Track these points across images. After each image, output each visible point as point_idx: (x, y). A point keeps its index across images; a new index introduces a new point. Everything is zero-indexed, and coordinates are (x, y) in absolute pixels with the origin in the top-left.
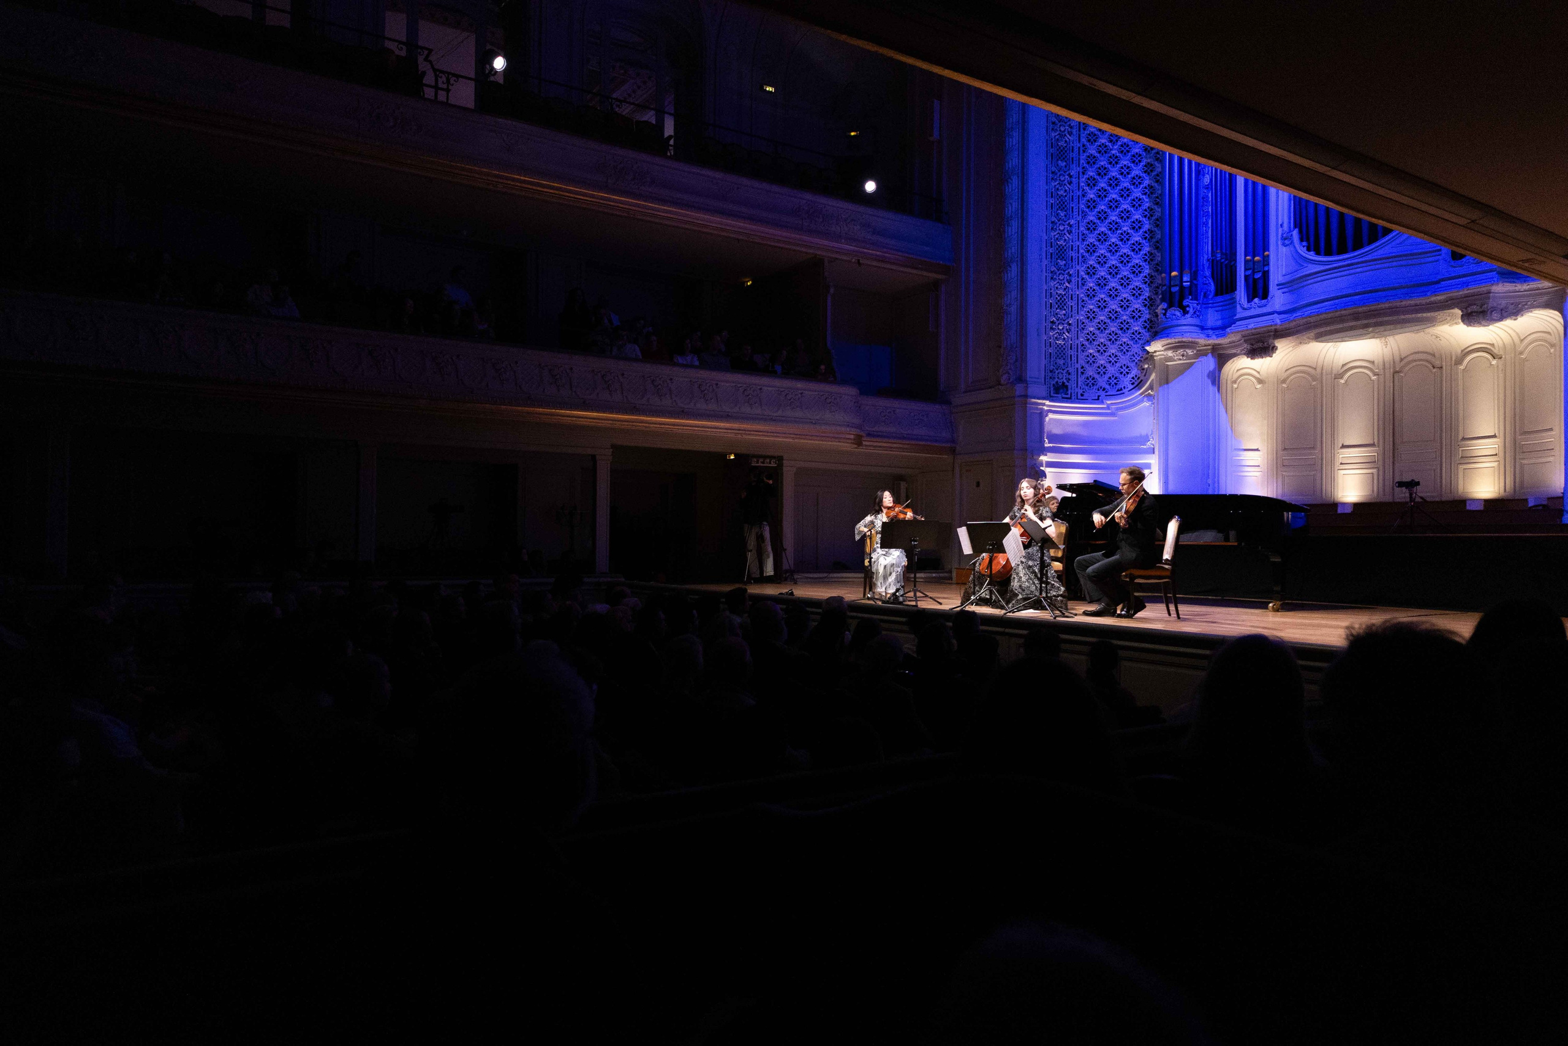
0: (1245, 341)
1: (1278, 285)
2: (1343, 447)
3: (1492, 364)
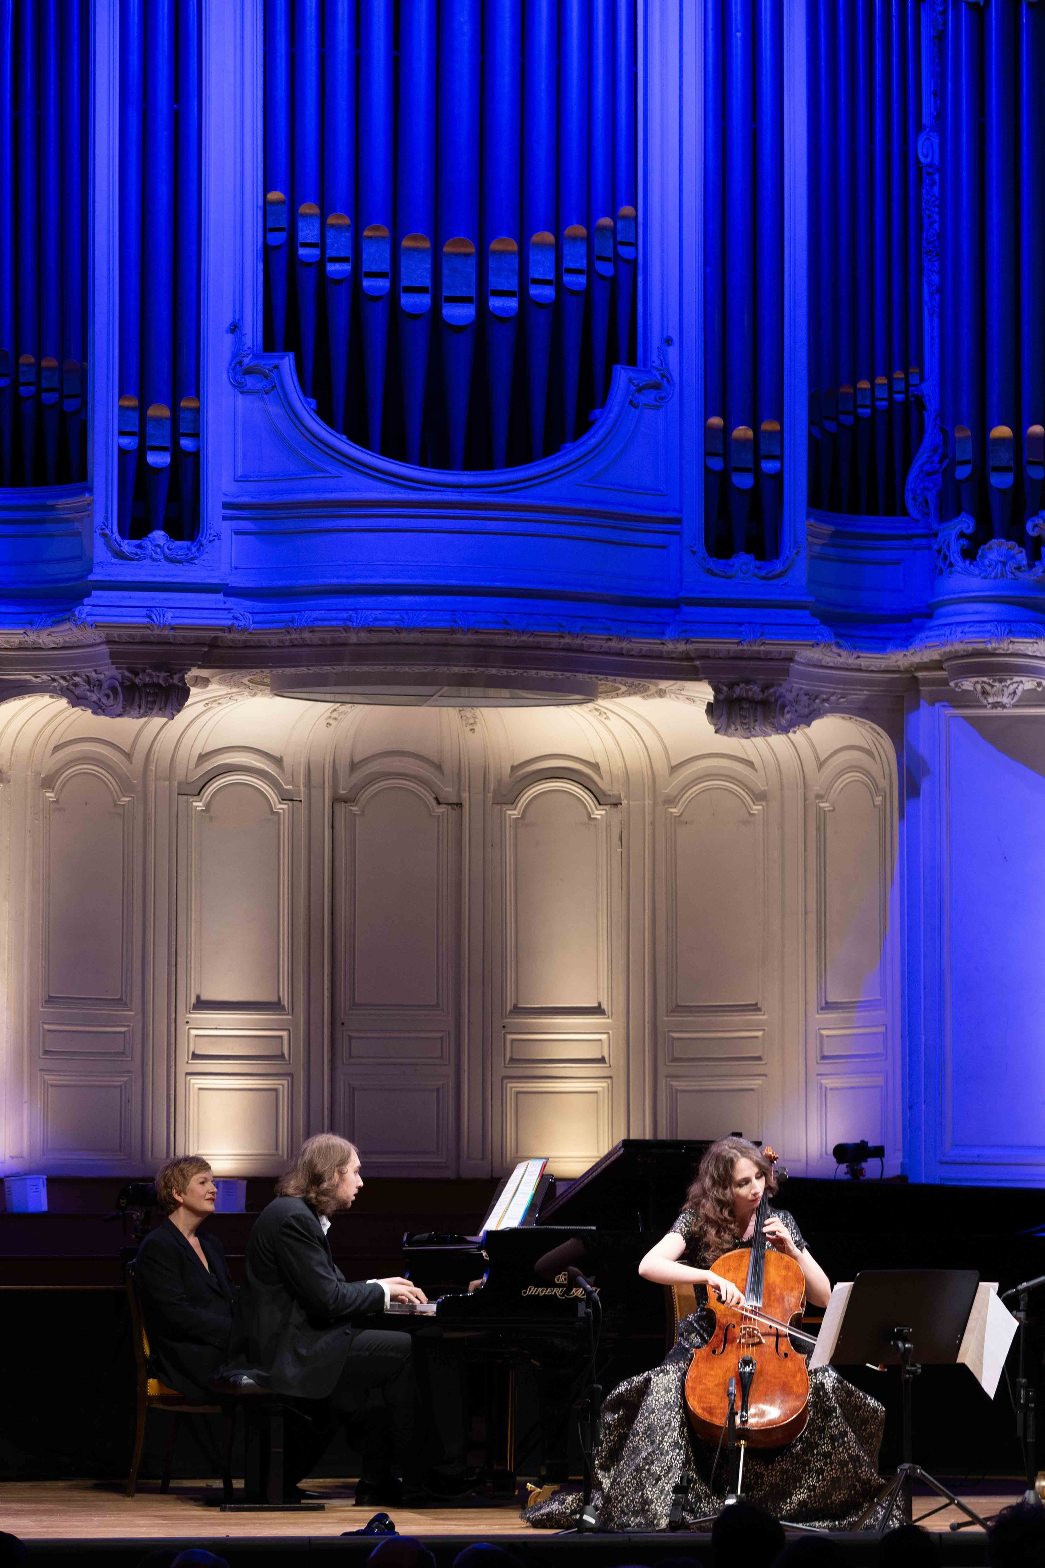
0: (113, 655)
1: (226, 506)
2: (202, 1005)
3: (590, 818)
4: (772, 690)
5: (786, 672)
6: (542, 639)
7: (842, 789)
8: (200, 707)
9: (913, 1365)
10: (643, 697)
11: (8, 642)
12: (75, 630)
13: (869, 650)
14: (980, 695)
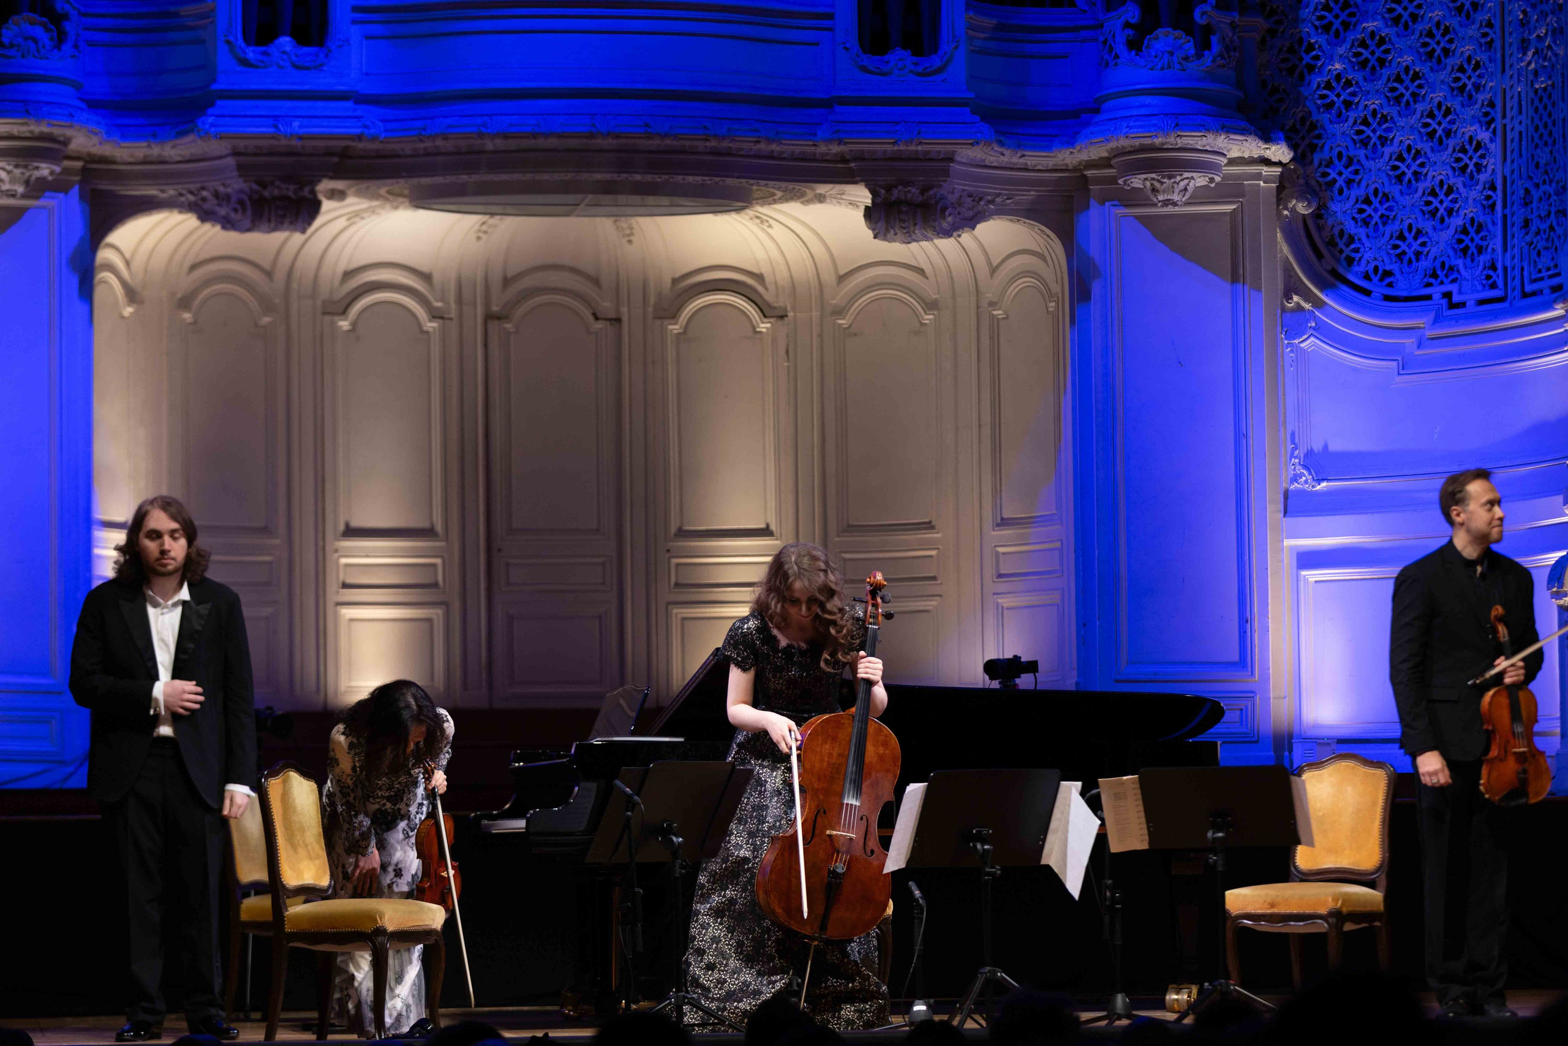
0: (240, 167)
1: (356, 9)
2: (351, 532)
3: (756, 332)
4: (932, 192)
5: (946, 173)
6: (687, 143)
7: (1016, 294)
8: (342, 222)
9: (993, 867)
10: (803, 203)
11: (132, 156)
12: (199, 142)
13: (1034, 148)
14: (1149, 193)
